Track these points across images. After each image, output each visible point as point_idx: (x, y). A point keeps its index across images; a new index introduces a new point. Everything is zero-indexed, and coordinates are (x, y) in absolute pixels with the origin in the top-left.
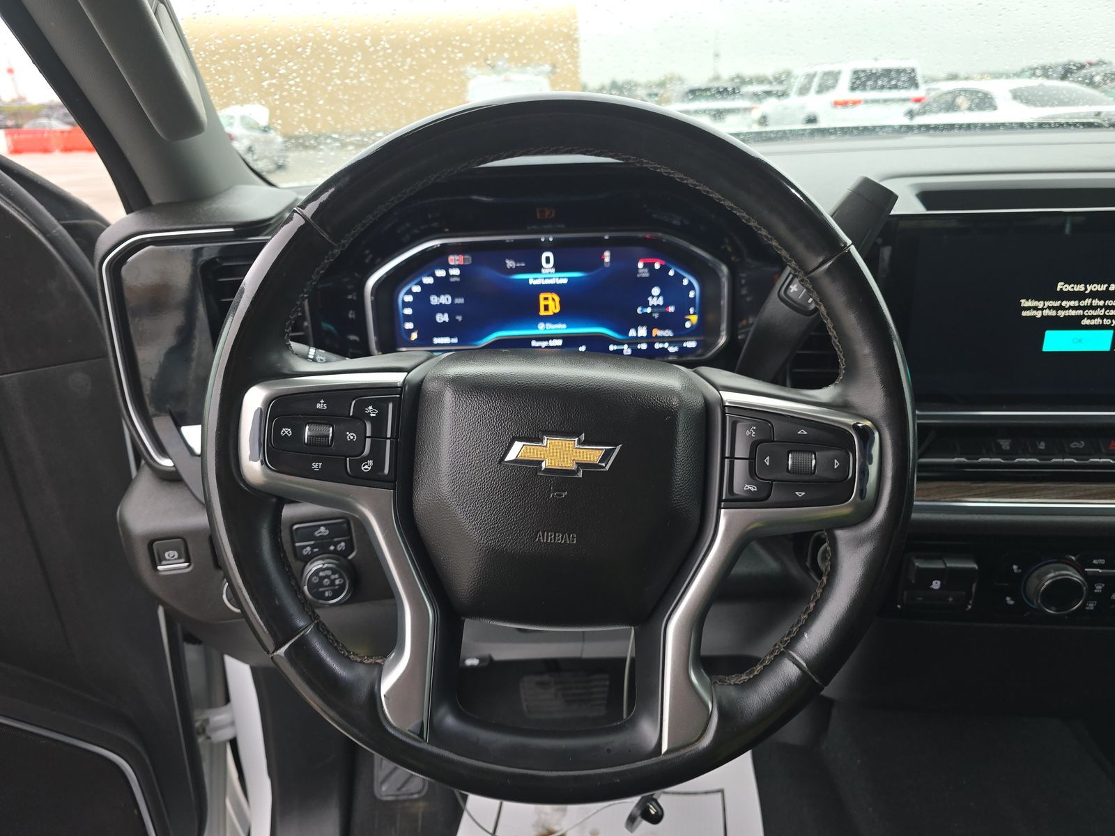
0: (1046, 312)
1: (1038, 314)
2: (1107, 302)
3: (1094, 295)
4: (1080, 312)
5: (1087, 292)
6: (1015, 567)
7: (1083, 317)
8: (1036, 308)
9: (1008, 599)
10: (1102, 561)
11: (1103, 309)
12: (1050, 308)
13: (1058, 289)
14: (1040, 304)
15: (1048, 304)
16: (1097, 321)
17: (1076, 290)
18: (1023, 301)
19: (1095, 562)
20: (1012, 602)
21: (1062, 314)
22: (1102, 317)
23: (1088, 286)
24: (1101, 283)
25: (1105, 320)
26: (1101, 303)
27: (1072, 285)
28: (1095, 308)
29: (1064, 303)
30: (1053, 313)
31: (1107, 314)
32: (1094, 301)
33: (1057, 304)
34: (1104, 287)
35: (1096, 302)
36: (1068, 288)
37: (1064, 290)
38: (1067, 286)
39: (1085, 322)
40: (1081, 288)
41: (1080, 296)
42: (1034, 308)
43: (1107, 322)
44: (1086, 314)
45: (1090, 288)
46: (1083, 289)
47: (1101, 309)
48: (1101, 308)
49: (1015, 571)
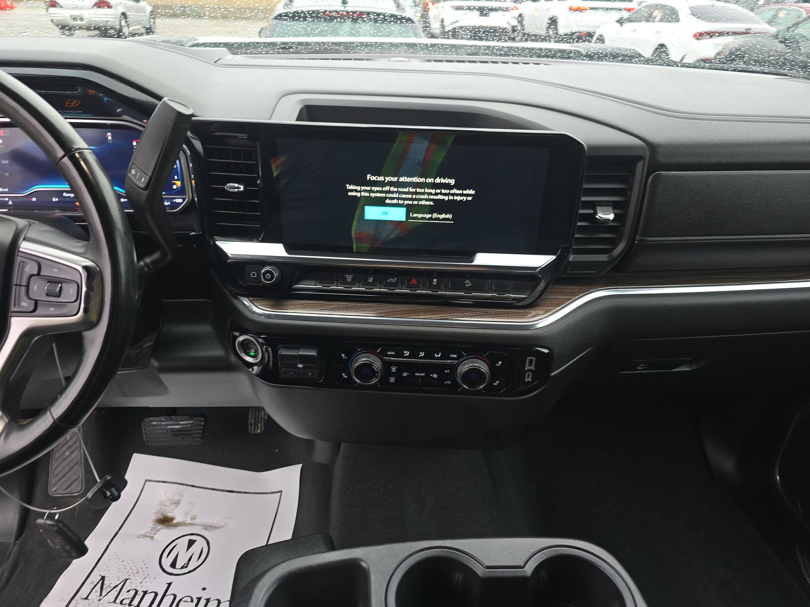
0: (363, 194)
1: (358, 195)
2: (399, 189)
3: (391, 184)
4: (383, 195)
5: (386, 182)
6: (343, 355)
7: (386, 198)
8: (356, 191)
9: (343, 374)
10: (393, 353)
11: (398, 194)
12: (365, 191)
13: (368, 179)
14: (358, 188)
15: (363, 188)
16: (395, 201)
17: (378, 179)
18: (347, 185)
19: (389, 353)
20: (346, 377)
21: (373, 195)
22: (398, 199)
23: (386, 178)
24: (394, 176)
25: (400, 201)
26: (396, 189)
27: (376, 177)
28: (393, 192)
29: (373, 188)
30: (367, 194)
31: (400, 197)
32: (391, 188)
33: (369, 188)
34: (396, 179)
35: (392, 189)
36: (374, 178)
37: (372, 179)
38: (373, 177)
39: (388, 201)
40: (381, 179)
41: (382, 184)
42: (354, 190)
43: (401, 202)
44: (387, 196)
45: (387, 179)
46: (383, 179)
47: (396, 194)
48: (396, 192)
49: (344, 357)
